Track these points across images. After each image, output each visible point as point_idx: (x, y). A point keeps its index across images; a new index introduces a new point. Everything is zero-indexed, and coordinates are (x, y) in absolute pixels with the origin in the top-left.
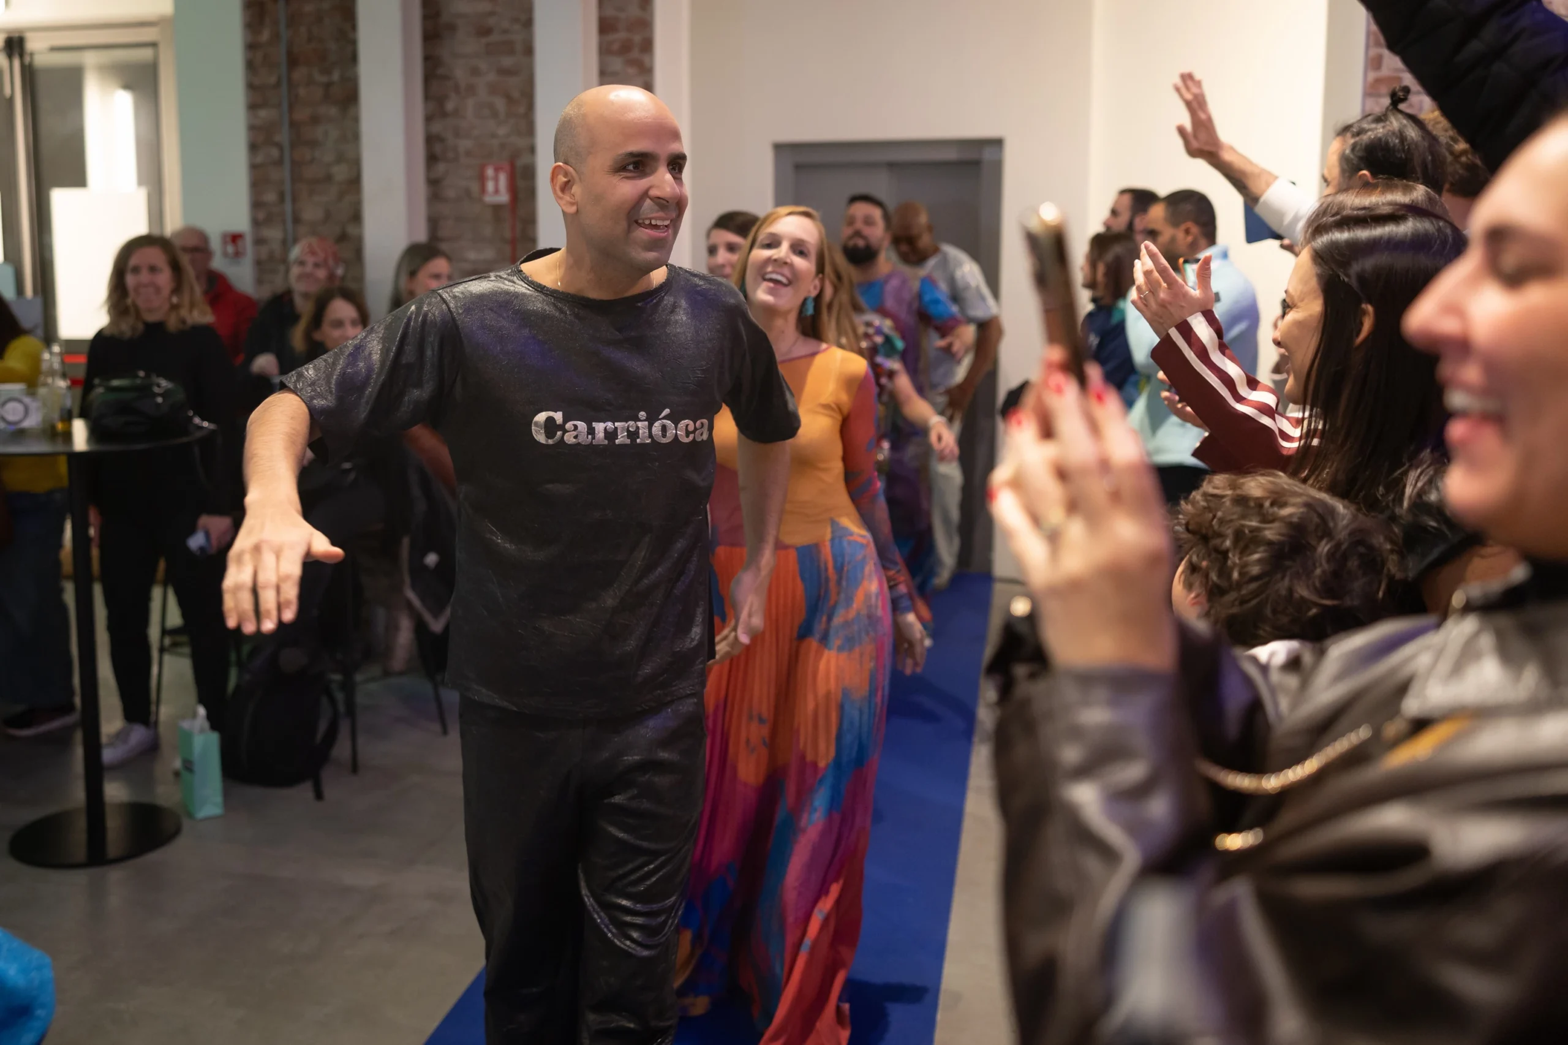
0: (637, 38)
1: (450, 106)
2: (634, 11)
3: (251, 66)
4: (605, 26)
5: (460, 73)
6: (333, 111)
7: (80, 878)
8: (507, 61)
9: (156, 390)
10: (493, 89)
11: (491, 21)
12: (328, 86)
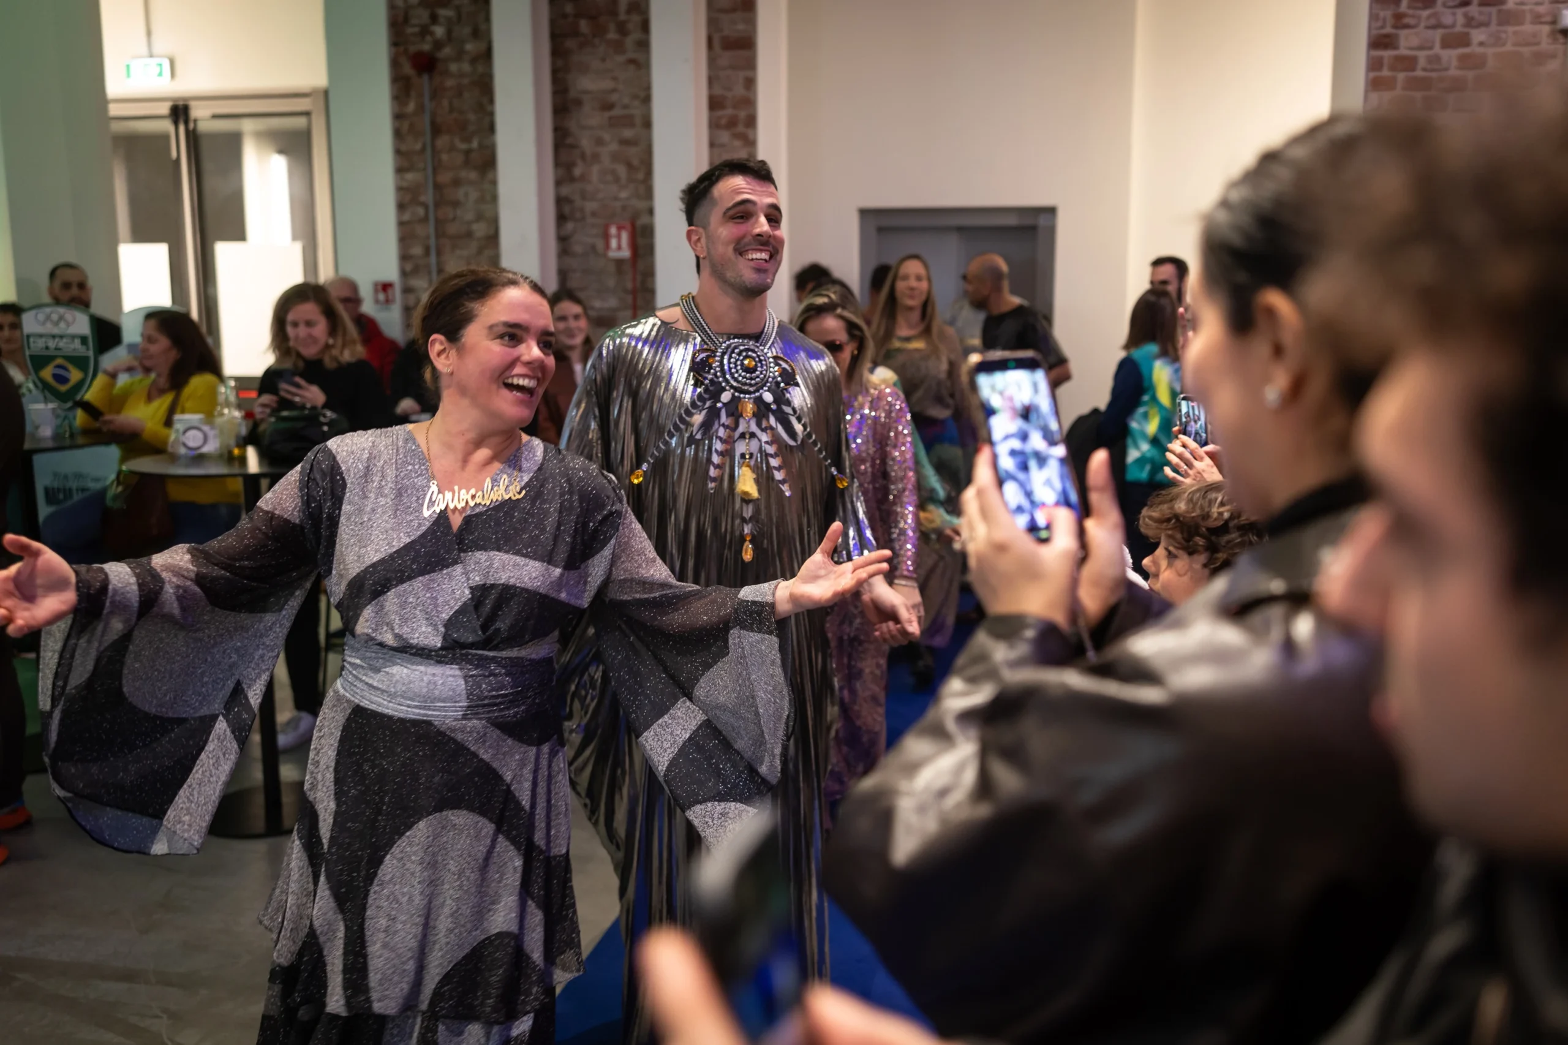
0: (742, 114)
1: (577, 171)
2: (739, 90)
3: (398, 134)
4: (714, 104)
5: (586, 143)
6: (473, 175)
7: (260, 847)
8: (628, 133)
9: (322, 419)
10: (615, 157)
11: (614, 97)
12: (468, 152)
